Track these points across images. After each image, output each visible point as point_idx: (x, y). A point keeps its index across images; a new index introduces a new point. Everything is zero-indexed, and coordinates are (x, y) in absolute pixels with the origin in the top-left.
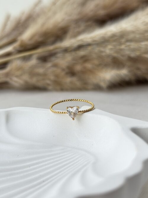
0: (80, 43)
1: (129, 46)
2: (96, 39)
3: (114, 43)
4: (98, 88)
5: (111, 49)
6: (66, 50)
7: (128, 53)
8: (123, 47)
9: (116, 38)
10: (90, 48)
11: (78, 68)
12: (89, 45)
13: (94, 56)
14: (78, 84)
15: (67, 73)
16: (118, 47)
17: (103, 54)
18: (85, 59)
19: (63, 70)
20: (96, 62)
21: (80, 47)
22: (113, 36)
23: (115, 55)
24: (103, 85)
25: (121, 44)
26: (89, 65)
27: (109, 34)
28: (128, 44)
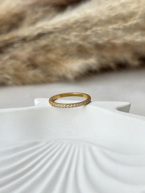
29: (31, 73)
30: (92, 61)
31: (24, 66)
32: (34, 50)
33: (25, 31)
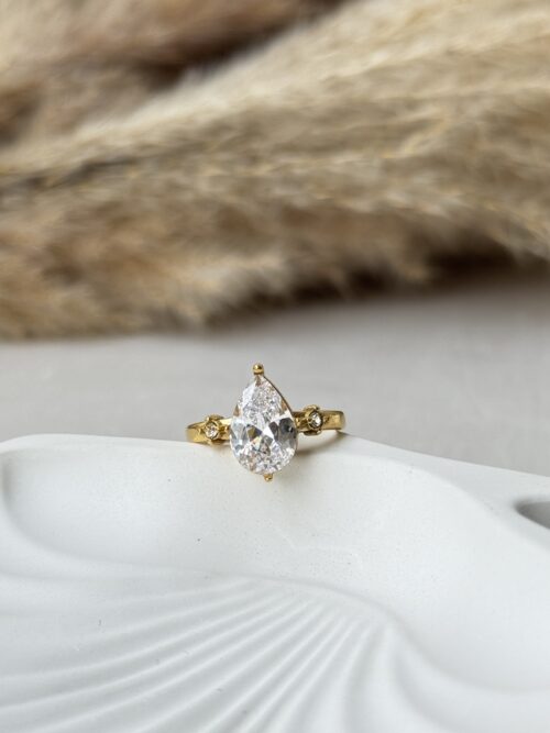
0: (90, 154)
1: (286, 167)
2: (154, 139)
3: (224, 156)
4: (168, 323)
5: (215, 180)
6: (36, 183)
7: (279, 192)
8: (263, 170)
9: (227, 136)
10: (133, 175)
11: (91, 249)
12: (127, 162)
13: (149, 203)
14: (94, 310)
15: (49, 273)
16: (242, 170)
17: (188, 197)
18: (114, 216)
19: (34, 259)
20: (158, 226)
21: (91, 171)
22: (218, 128)
23: (232, 200)
24: (191, 312)
25: (254, 160)
26: (131, 240)
27: (204, 119)
28: (284, 160)
29: (58, 298)
30: (271, 265)
31: (34, 273)
32: (72, 218)
33: (39, 152)
